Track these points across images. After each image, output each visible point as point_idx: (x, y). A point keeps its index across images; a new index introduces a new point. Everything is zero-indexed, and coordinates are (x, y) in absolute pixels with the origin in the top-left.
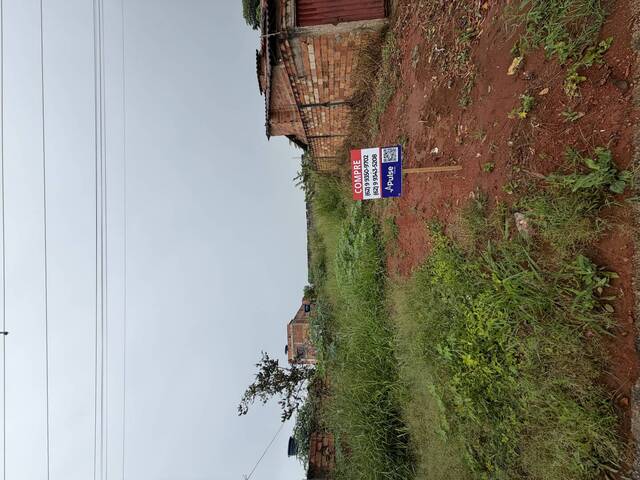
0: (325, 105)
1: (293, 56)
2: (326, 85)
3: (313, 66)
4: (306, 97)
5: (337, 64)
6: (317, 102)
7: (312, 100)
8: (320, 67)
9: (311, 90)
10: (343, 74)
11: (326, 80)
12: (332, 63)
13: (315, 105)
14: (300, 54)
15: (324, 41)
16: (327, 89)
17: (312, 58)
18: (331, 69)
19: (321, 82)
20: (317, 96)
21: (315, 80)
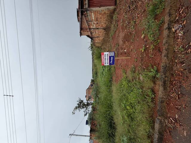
0: (97, 29)
1: (88, 16)
2: (97, 23)
3: (93, 18)
4: (92, 27)
5: (101, 18)
6: (95, 28)
7: (93, 27)
8: (95, 19)
9: (93, 25)
10: (102, 20)
11: (97, 22)
12: (99, 18)
13: (94, 29)
14: (89, 15)
15: (96, 12)
16: (98, 25)
17: (93, 16)
18: (99, 19)
19: (96, 23)
20: (95, 27)
21: (94, 22)
